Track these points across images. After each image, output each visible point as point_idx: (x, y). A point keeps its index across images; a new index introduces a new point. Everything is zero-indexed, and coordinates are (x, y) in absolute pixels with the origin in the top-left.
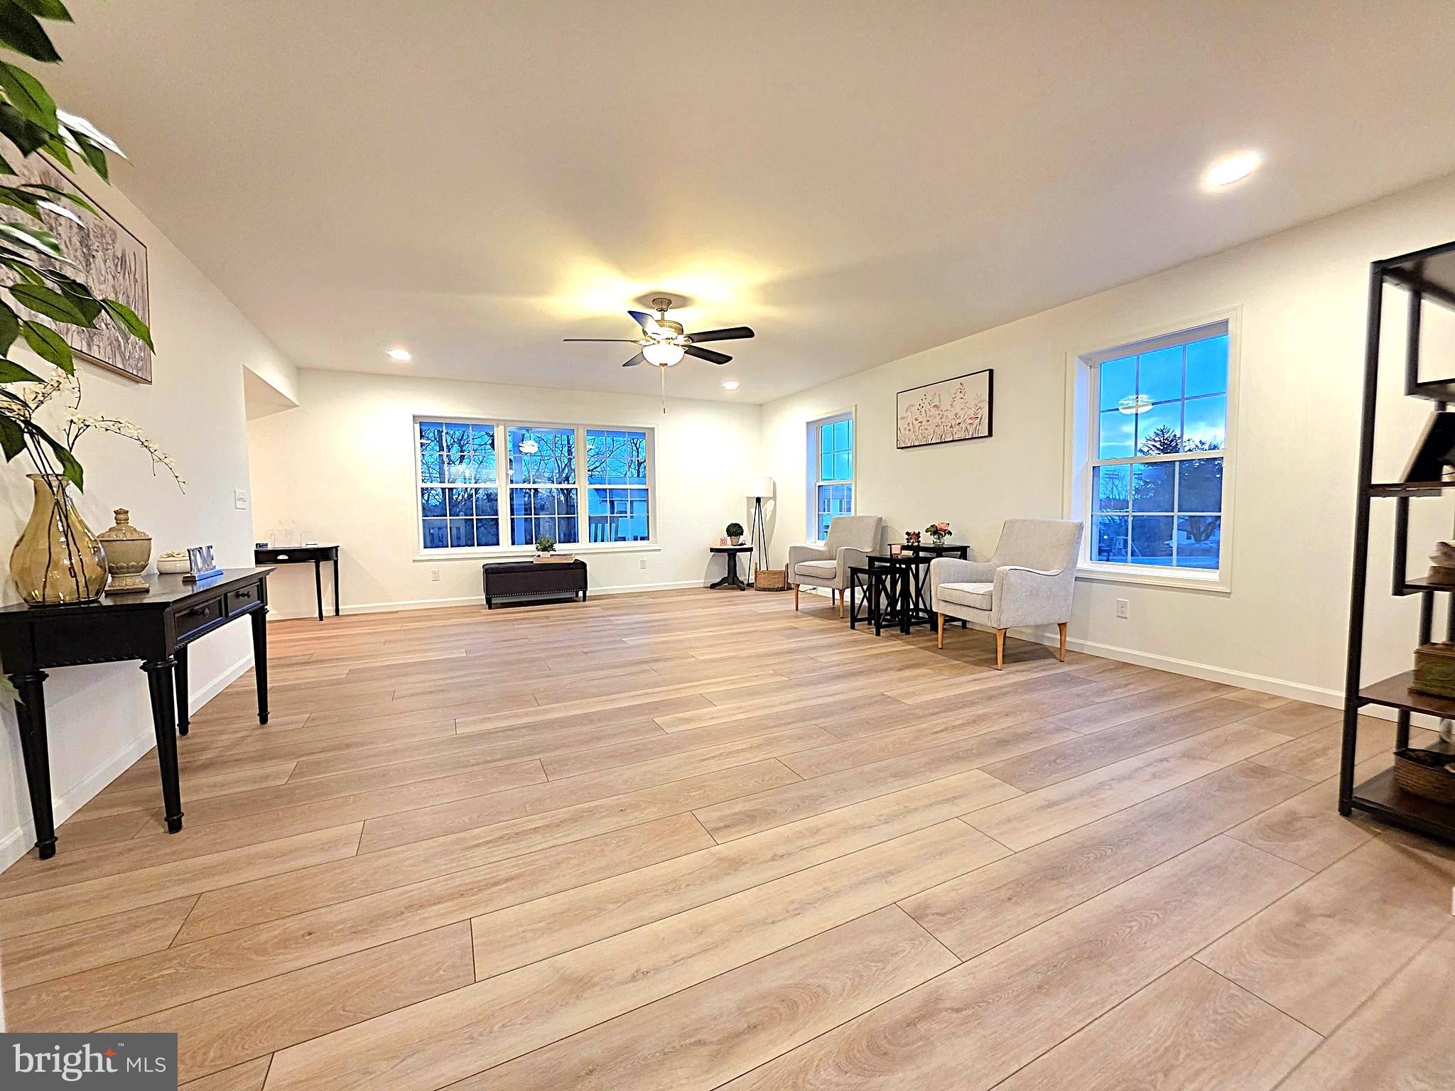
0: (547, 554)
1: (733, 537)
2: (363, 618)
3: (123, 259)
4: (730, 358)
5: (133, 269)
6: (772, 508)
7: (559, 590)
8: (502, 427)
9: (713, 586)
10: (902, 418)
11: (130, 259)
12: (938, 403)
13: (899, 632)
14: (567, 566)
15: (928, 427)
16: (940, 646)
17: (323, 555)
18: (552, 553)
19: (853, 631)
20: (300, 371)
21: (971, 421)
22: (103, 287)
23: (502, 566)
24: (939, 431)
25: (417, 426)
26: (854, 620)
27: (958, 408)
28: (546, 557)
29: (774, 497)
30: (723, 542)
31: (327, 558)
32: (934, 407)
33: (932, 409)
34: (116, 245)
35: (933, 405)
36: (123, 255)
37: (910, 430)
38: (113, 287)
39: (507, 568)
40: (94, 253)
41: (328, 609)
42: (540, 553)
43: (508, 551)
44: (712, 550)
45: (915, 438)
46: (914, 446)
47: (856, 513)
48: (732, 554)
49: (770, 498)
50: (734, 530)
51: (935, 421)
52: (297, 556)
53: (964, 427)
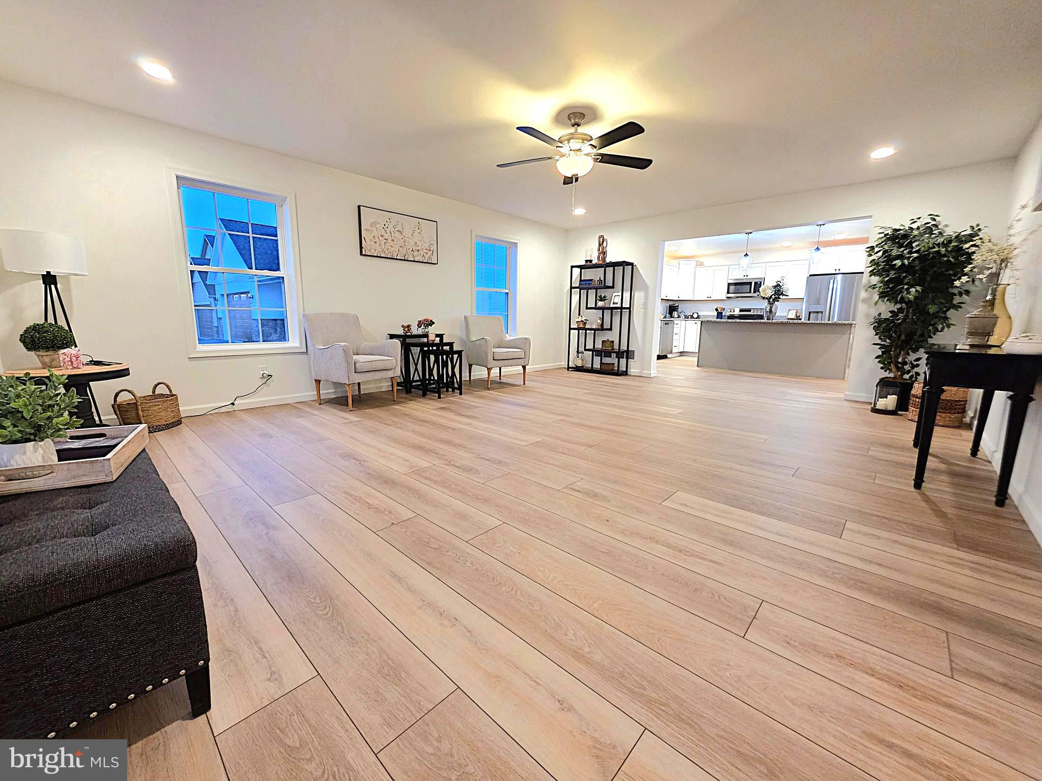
10: (367, 230)
12: (401, 230)
15: (393, 246)
21: (427, 252)
24: (403, 251)
27: (417, 238)
32: (397, 231)
35: (397, 229)
37: (376, 242)
45: (381, 250)
46: (380, 257)
51: (399, 243)
53: (422, 254)
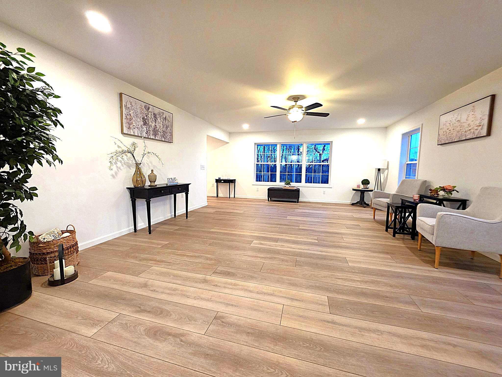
0: (288, 186)
1: (364, 185)
2: (238, 199)
3: (165, 118)
4: (329, 114)
5: (168, 119)
6: (387, 174)
7: (292, 198)
8: (279, 145)
9: (353, 204)
10: (441, 129)
11: (167, 117)
12: (459, 119)
13: (410, 238)
14: (292, 191)
15: (453, 133)
16: (419, 249)
17: (232, 181)
18: (290, 185)
19: (386, 233)
20: (230, 134)
22: (160, 125)
23: (274, 188)
24: (459, 135)
25: (256, 146)
26: (387, 227)
28: (288, 187)
29: (388, 168)
30: (359, 186)
31: (232, 182)
32: (457, 121)
33: (457, 123)
34: (163, 116)
36: (166, 117)
38: (162, 124)
39: (275, 189)
40: (157, 118)
41: (232, 196)
42: (286, 185)
43: (279, 184)
44: (353, 190)
45: (447, 139)
47: (417, 178)
48: (362, 192)
49: (386, 169)
50: (366, 182)
51: (457, 129)
52: (226, 181)
53: (472, 132)
